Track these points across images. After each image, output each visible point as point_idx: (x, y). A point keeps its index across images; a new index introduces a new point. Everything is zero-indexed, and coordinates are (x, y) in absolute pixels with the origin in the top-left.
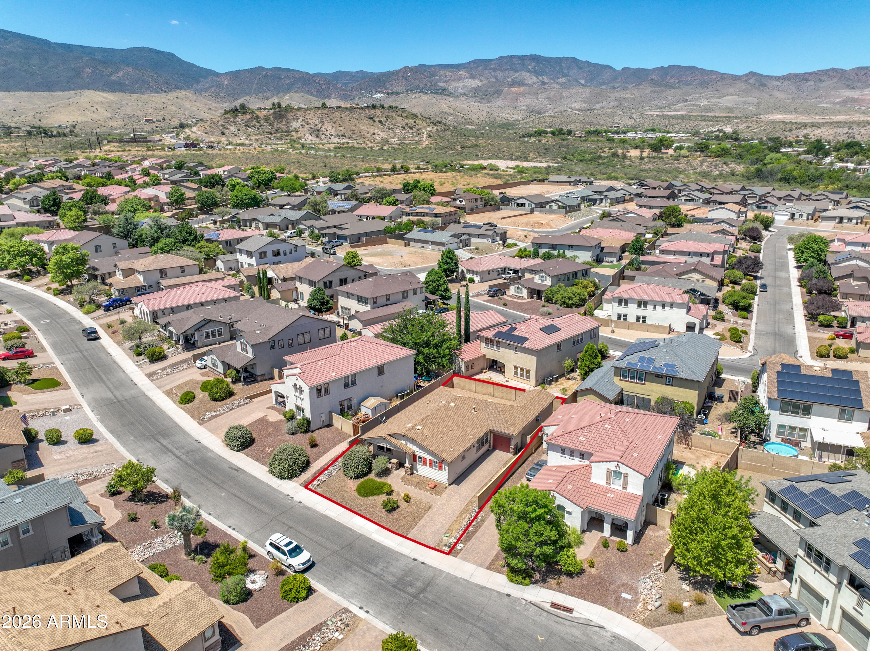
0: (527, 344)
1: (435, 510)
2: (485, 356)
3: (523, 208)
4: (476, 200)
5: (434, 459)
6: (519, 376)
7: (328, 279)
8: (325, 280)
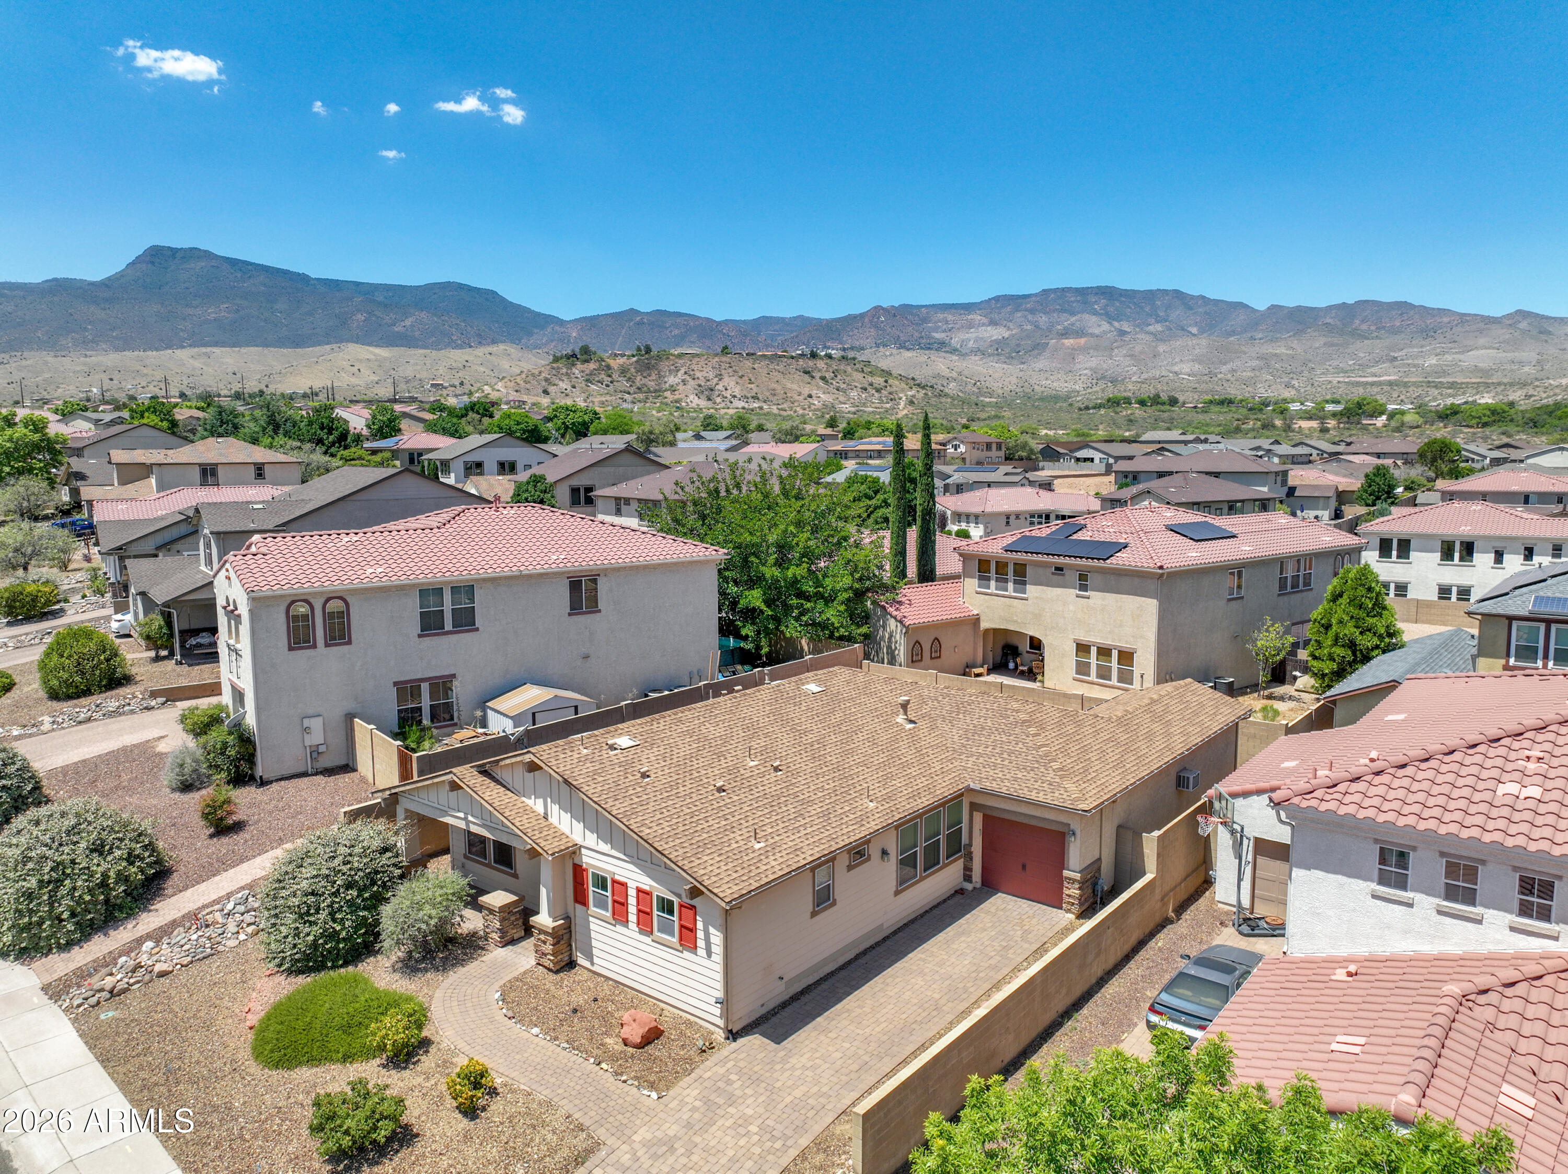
0: (1122, 559)
2: (976, 620)
3: (1088, 463)
4: (989, 446)
5: (659, 890)
6: (1093, 677)
7: (582, 481)
8: (575, 482)
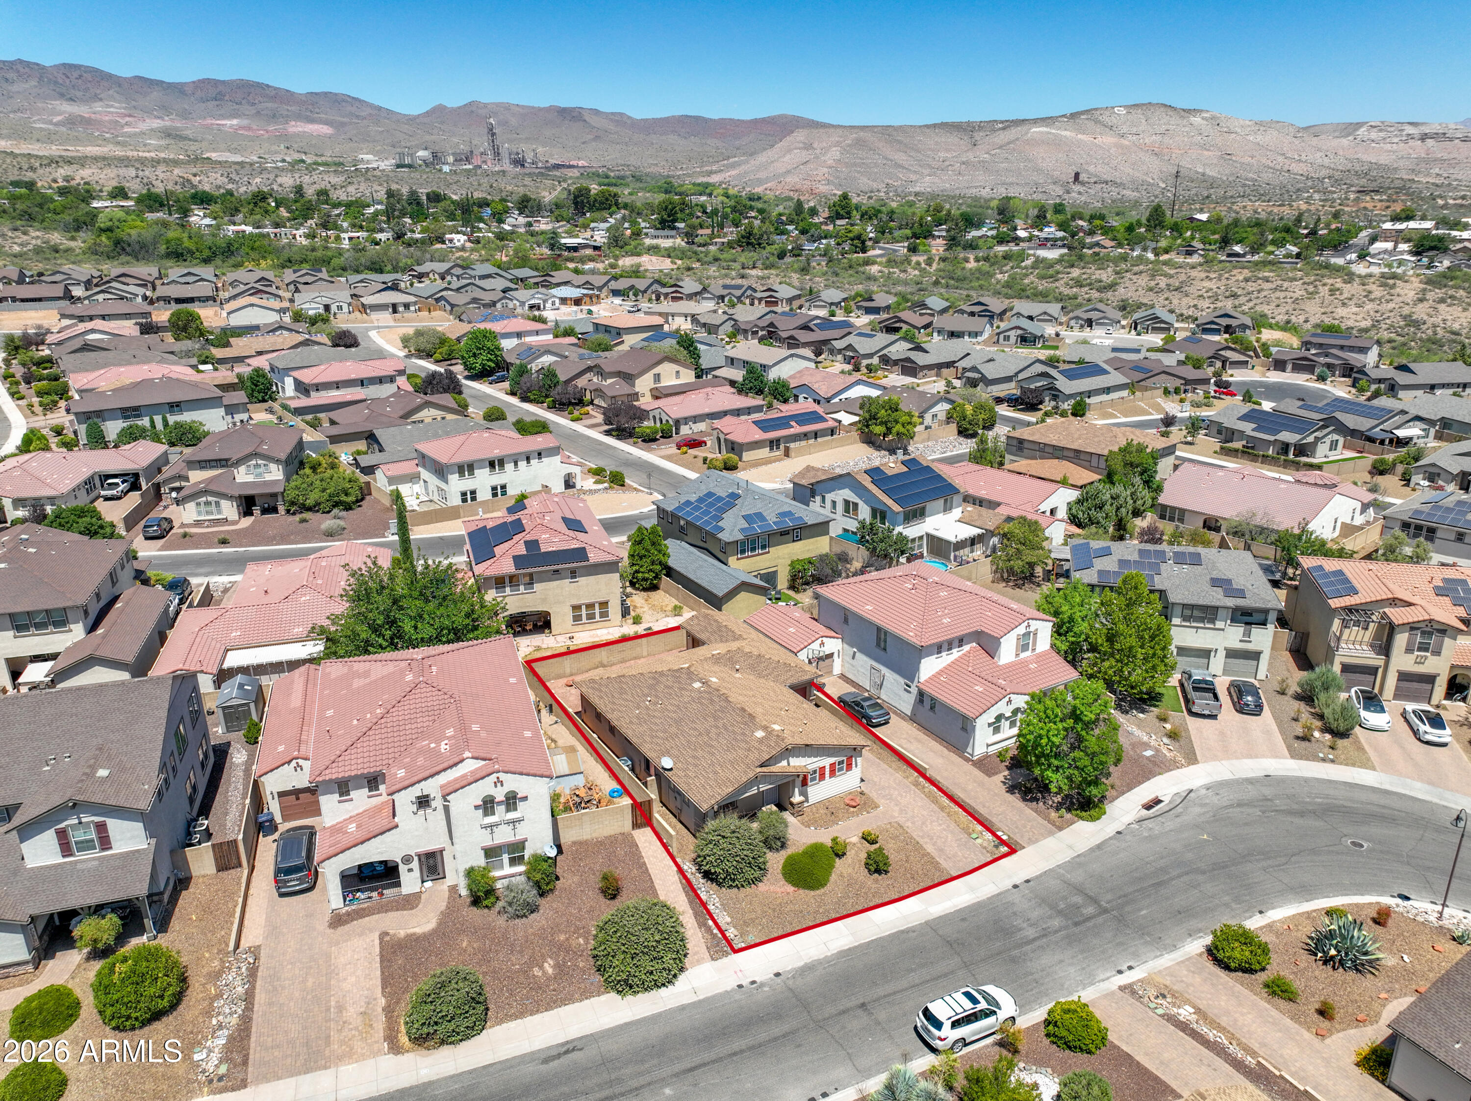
1: (909, 824)
5: (838, 759)
6: (584, 620)
